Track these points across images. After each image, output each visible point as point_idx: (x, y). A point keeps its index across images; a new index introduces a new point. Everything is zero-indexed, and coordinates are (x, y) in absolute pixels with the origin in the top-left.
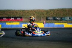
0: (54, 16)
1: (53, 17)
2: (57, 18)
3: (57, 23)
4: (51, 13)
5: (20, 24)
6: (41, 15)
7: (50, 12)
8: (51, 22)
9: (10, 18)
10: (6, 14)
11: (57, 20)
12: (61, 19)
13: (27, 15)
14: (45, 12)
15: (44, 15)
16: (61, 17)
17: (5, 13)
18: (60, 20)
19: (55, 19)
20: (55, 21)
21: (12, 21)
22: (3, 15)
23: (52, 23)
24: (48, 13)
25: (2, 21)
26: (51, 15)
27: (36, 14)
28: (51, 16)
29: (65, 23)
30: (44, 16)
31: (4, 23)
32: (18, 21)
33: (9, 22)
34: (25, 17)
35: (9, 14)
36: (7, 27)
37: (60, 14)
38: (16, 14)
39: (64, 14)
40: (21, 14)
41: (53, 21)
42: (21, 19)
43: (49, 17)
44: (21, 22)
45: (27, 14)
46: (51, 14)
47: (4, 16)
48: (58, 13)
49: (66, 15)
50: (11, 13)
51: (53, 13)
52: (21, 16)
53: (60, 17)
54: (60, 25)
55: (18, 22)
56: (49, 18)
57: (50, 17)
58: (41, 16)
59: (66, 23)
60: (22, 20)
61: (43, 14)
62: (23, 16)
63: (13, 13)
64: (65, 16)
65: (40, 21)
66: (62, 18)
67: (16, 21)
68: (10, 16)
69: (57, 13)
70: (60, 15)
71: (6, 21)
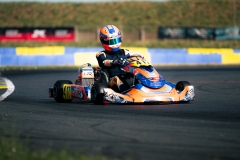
0: (184, 25)
1: (182, 28)
2: (198, 32)
3: (197, 47)
4: (174, 12)
5: (66, 52)
6: (139, 19)
7: (173, 8)
8: (174, 47)
9: (32, 30)
10: (16, 18)
11: (197, 37)
12: (212, 36)
13: (92, 21)
14: (155, 11)
15: (152, 21)
16: (211, 26)
17: (14, 13)
18: (209, 39)
19: (188, 36)
20: (188, 42)
21: (39, 42)
22: (5, 20)
23: (179, 49)
24: (164, 12)
25: (4, 41)
26: (175, 19)
27: (121, 17)
28: (174, 25)
29: (224, 47)
30: (152, 25)
31: (11, 50)
32: (60, 41)
33: (28, 46)
34: (85, 27)
35: (27, 16)
36: (21, 65)
37: (208, 17)
38: (51, 16)
39: (221, 17)
40: (71, 17)
41: (182, 42)
42: (69, 35)
43: (167, 27)
44: (71, 45)
45: (91, 17)
46: (177, 15)
47: (11, 25)
48: (202, 12)
49: (227, 20)
50: (36, 15)
51: (184, 14)
52: (71, 25)
53: (206, 28)
54: (207, 56)
55: (59, 45)
56: (170, 31)
57: (172, 28)
58: (140, 24)
59: (228, 47)
60: (72, 37)
61: (148, 18)
62: (78, 23)
63: (41, 13)
64: (226, 25)
65: (138, 42)
66: (214, 29)
67: (52, 42)
68: (29, 25)
69: (195, 14)
70: (207, 21)
71: (15, 41)
